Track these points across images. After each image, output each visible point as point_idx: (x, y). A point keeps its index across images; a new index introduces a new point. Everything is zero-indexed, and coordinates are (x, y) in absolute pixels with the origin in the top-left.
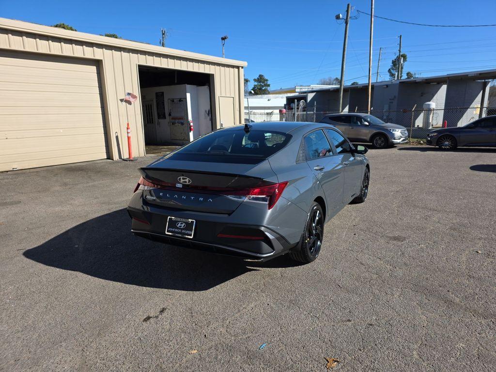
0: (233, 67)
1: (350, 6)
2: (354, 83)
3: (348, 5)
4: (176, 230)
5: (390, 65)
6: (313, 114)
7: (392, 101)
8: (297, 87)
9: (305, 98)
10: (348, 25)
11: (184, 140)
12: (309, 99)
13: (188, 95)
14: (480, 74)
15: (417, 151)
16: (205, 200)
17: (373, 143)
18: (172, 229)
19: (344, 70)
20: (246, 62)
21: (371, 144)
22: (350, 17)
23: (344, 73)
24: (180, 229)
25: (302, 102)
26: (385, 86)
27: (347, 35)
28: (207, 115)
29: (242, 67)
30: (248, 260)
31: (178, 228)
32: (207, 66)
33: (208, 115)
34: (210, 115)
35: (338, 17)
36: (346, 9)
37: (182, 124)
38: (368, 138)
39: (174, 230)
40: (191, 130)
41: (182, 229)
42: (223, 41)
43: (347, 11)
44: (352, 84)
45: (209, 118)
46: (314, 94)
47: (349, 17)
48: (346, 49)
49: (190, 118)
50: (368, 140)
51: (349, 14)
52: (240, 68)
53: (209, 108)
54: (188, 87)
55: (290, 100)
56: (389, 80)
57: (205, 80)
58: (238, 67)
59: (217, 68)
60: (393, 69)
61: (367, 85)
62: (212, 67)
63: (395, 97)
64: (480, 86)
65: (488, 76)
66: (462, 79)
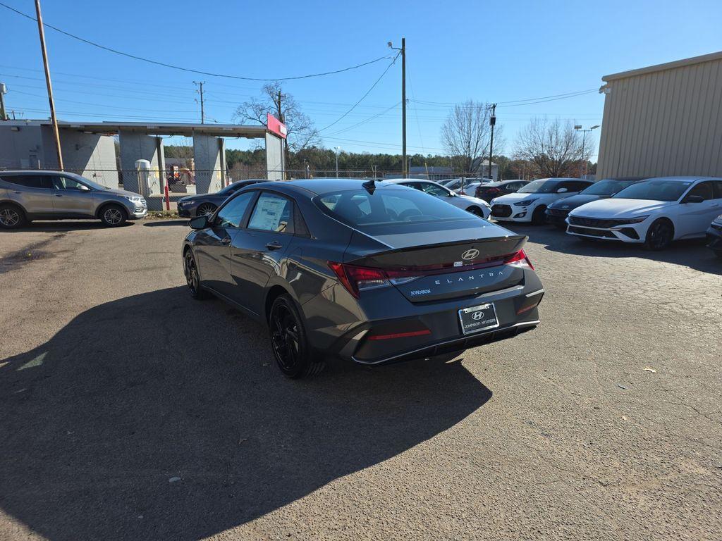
7: (34, 153)
14: (160, 127)
15: (179, 227)
17: (103, 219)
18: (469, 326)
21: (100, 220)
26: (16, 129)
38: (92, 211)
41: (480, 321)
50: (94, 215)
63: (38, 147)
64: (153, 143)
65: (166, 130)
66: (133, 130)
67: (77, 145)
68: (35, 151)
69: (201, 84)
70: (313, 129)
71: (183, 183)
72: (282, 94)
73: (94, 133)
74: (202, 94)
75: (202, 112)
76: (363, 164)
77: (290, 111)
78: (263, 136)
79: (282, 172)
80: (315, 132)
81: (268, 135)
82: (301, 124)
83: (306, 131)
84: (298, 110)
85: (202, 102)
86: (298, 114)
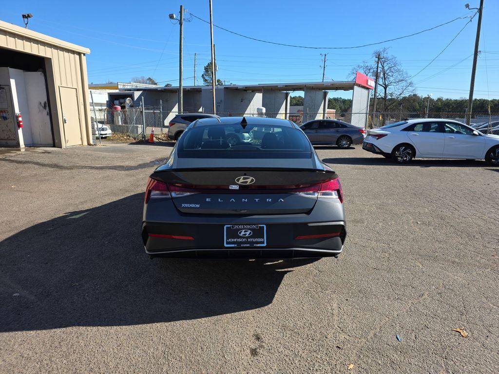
0: (73, 52)
1: (183, 8)
2: (168, 84)
3: (181, 6)
4: (239, 240)
5: (203, 71)
6: (160, 113)
7: (219, 104)
8: (119, 84)
9: (131, 96)
10: (183, 26)
11: (8, 139)
12: (136, 98)
13: (13, 82)
14: (286, 86)
16: (275, 201)
18: (233, 240)
19: (182, 70)
20: (89, 49)
22: (184, 19)
23: (182, 74)
24: (244, 238)
25: (128, 100)
27: (182, 36)
28: (41, 108)
29: (84, 54)
30: (269, 263)
31: (241, 237)
32: (42, 47)
33: (45, 107)
34: (47, 108)
35: (171, 17)
36: (180, 10)
37: (5, 118)
39: (235, 240)
40: (19, 126)
41: (247, 238)
42: (26, 19)
43: (181, 12)
44: (166, 86)
45: (45, 112)
46: (140, 92)
47: (182, 19)
48: (182, 50)
49: (17, 111)
51: (183, 16)
52: (82, 55)
53: (46, 99)
54: (12, 71)
55: (113, 98)
56: (203, 85)
57: (39, 65)
58: (79, 54)
59: (55, 51)
60: (206, 75)
61: (179, 88)
62: (48, 49)
63: (221, 101)
64: (284, 96)
65: (290, 88)
66: (272, 89)
67: (242, 99)
68: (219, 103)
69: (325, 55)
70: (409, 81)
71: (300, 122)
72: (381, 56)
73: (253, 91)
74: (325, 61)
75: (324, 74)
76: (457, 108)
77: (392, 69)
78: (352, 88)
79: (367, 113)
80: (411, 84)
81: (355, 87)
82: (399, 78)
83: (404, 84)
84: (399, 68)
85: (324, 67)
86: (398, 71)
